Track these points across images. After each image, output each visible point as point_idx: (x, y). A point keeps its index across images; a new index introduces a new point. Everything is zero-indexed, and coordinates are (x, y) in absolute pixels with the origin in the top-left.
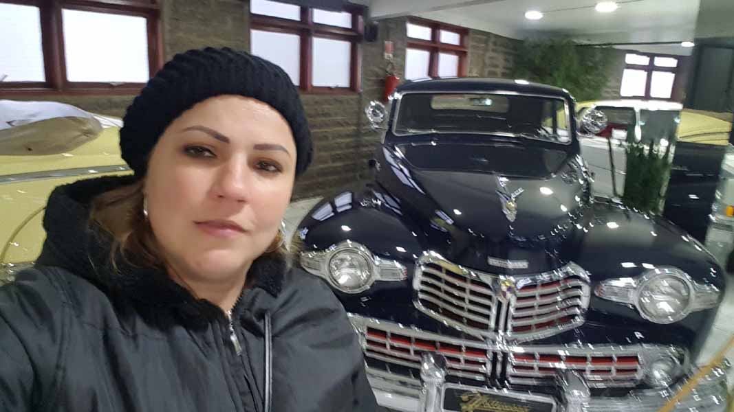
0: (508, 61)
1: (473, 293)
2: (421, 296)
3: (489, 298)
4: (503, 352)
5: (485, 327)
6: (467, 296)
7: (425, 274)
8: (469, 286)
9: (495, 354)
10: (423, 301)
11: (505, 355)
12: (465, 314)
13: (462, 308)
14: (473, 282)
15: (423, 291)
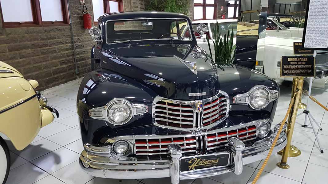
0: (142, 4)
1: (183, 111)
2: (156, 119)
3: (192, 112)
4: (202, 136)
5: (191, 126)
6: (181, 113)
7: (157, 108)
8: (181, 109)
9: (199, 137)
10: (157, 121)
11: (203, 136)
12: (180, 122)
13: (178, 120)
14: (183, 106)
15: (157, 117)
